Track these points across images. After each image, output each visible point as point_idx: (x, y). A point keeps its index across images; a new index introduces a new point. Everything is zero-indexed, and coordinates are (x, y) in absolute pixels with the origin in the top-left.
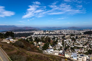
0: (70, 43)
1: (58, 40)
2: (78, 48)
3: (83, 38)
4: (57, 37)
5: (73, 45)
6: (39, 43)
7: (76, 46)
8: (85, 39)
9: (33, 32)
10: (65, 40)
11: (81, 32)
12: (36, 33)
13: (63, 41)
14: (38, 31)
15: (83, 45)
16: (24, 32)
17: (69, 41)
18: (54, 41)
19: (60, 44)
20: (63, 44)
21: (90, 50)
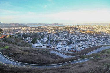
0: (54, 37)
1: (44, 35)
2: (61, 41)
3: (64, 33)
4: (43, 33)
5: (57, 39)
6: (28, 38)
7: (59, 39)
8: (65, 33)
9: (20, 28)
10: (50, 35)
11: (62, 28)
12: (23, 29)
13: (48, 36)
14: (25, 27)
15: (64, 38)
16: (11, 29)
17: (54, 35)
18: (40, 36)
19: (46, 38)
20: (48, 38)
21: (69, 41)
